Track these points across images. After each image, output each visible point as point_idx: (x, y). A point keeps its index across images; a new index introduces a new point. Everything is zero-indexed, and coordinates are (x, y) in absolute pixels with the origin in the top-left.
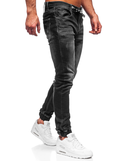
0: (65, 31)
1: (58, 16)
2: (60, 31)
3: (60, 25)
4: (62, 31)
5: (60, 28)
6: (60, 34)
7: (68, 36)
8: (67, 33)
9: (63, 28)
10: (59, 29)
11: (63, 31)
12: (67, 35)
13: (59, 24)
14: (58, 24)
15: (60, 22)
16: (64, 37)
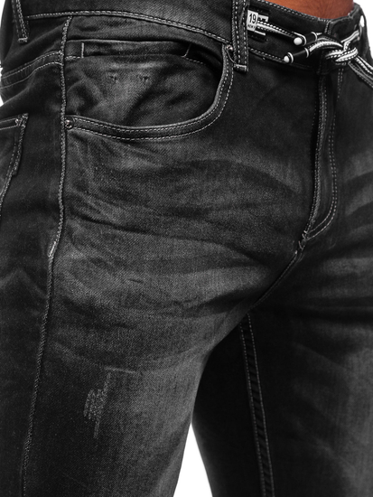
0: (119, 263)
1: (83, 111)
2: (76, 254)
3: (90, 201)
4: (95, 254)
5: (77, 225)
6: (61, 278)
7: (132, 314)
8: (134, 288)
9: (103, 230)
10: (67, 232)
11: (98, 262)
12: (132, 300)
13: (82, 186)
14: (69, 188)
15: (90, 172)
16: (88, 315)
